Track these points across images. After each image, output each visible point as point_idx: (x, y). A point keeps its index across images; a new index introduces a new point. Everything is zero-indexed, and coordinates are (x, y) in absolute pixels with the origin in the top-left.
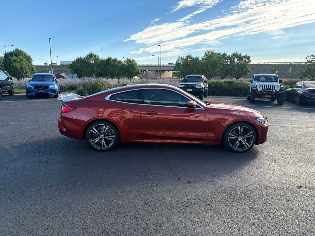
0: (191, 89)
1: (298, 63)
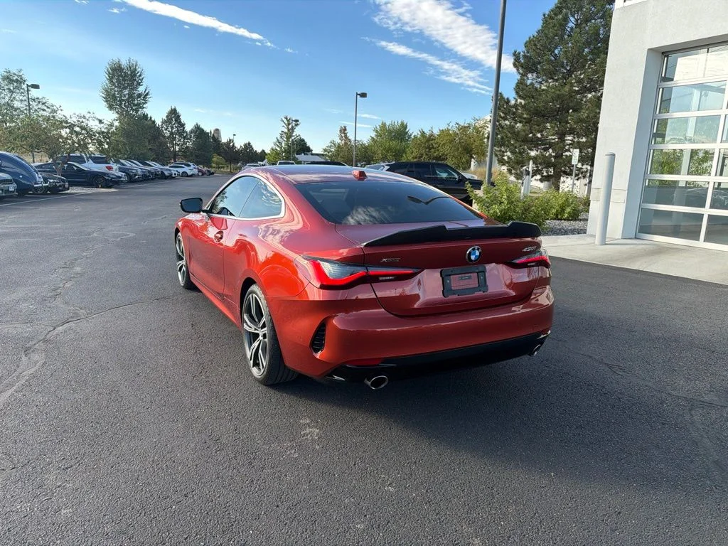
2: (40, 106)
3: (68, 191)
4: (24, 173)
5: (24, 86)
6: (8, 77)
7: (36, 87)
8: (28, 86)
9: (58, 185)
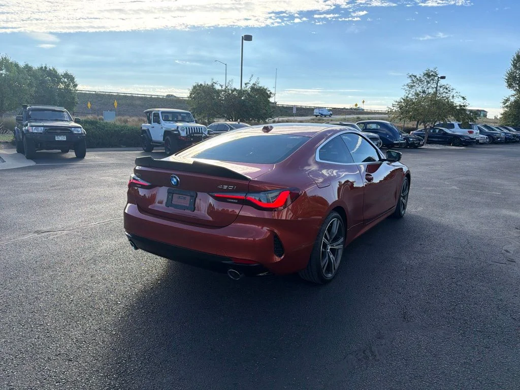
0: (64, 135)
1: (107, 93)
2: (445, 90)
3: (422, 147)
4: (391, 134)
5: (436, 78)
6: (427, 74)
7: (443, 78)
8: (439, 78)
9: (415, 142)
